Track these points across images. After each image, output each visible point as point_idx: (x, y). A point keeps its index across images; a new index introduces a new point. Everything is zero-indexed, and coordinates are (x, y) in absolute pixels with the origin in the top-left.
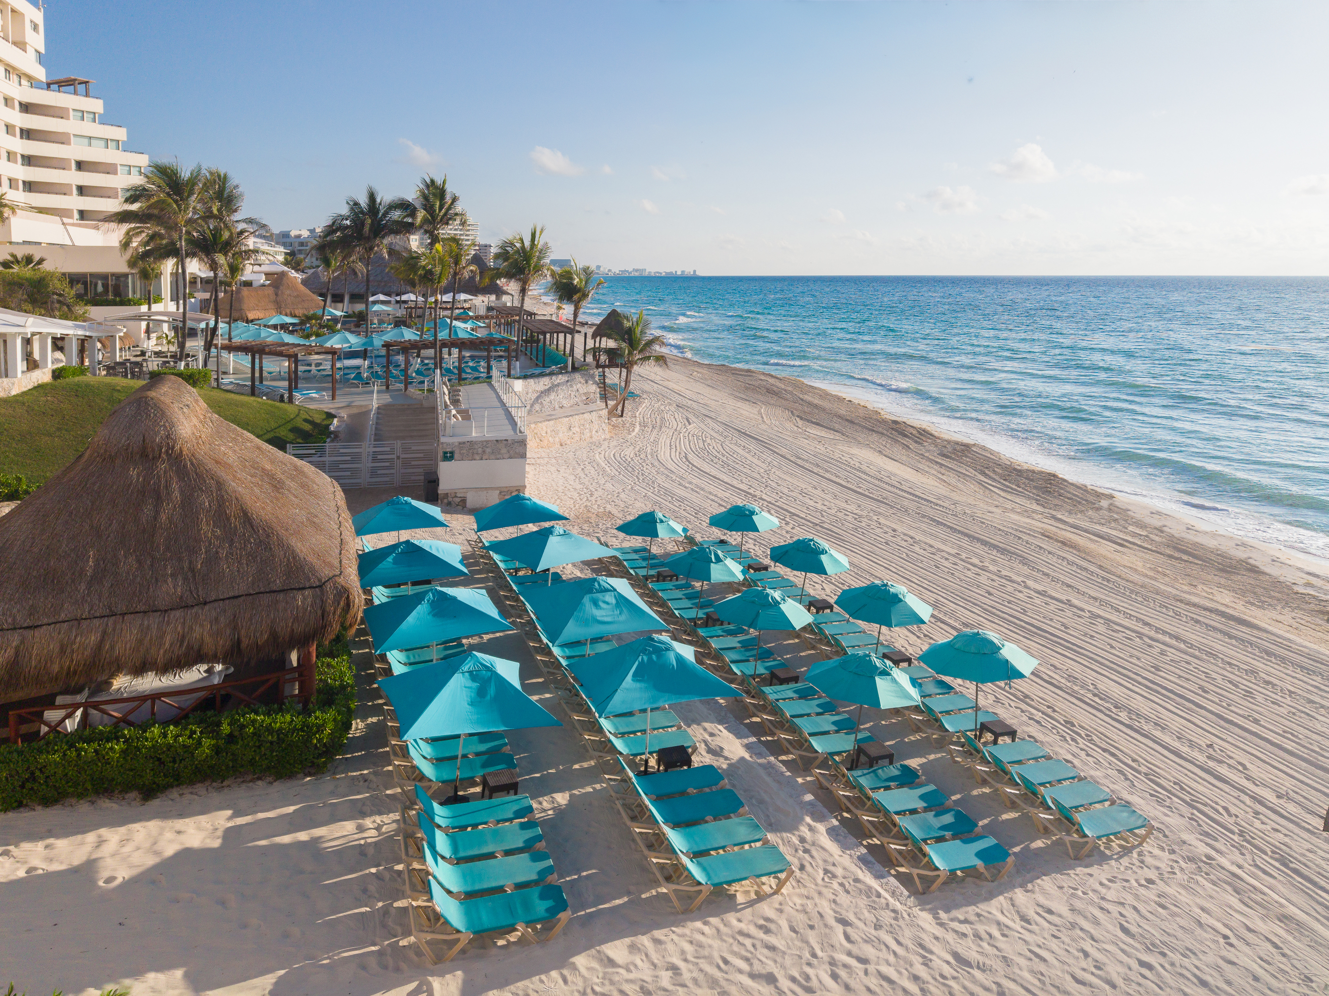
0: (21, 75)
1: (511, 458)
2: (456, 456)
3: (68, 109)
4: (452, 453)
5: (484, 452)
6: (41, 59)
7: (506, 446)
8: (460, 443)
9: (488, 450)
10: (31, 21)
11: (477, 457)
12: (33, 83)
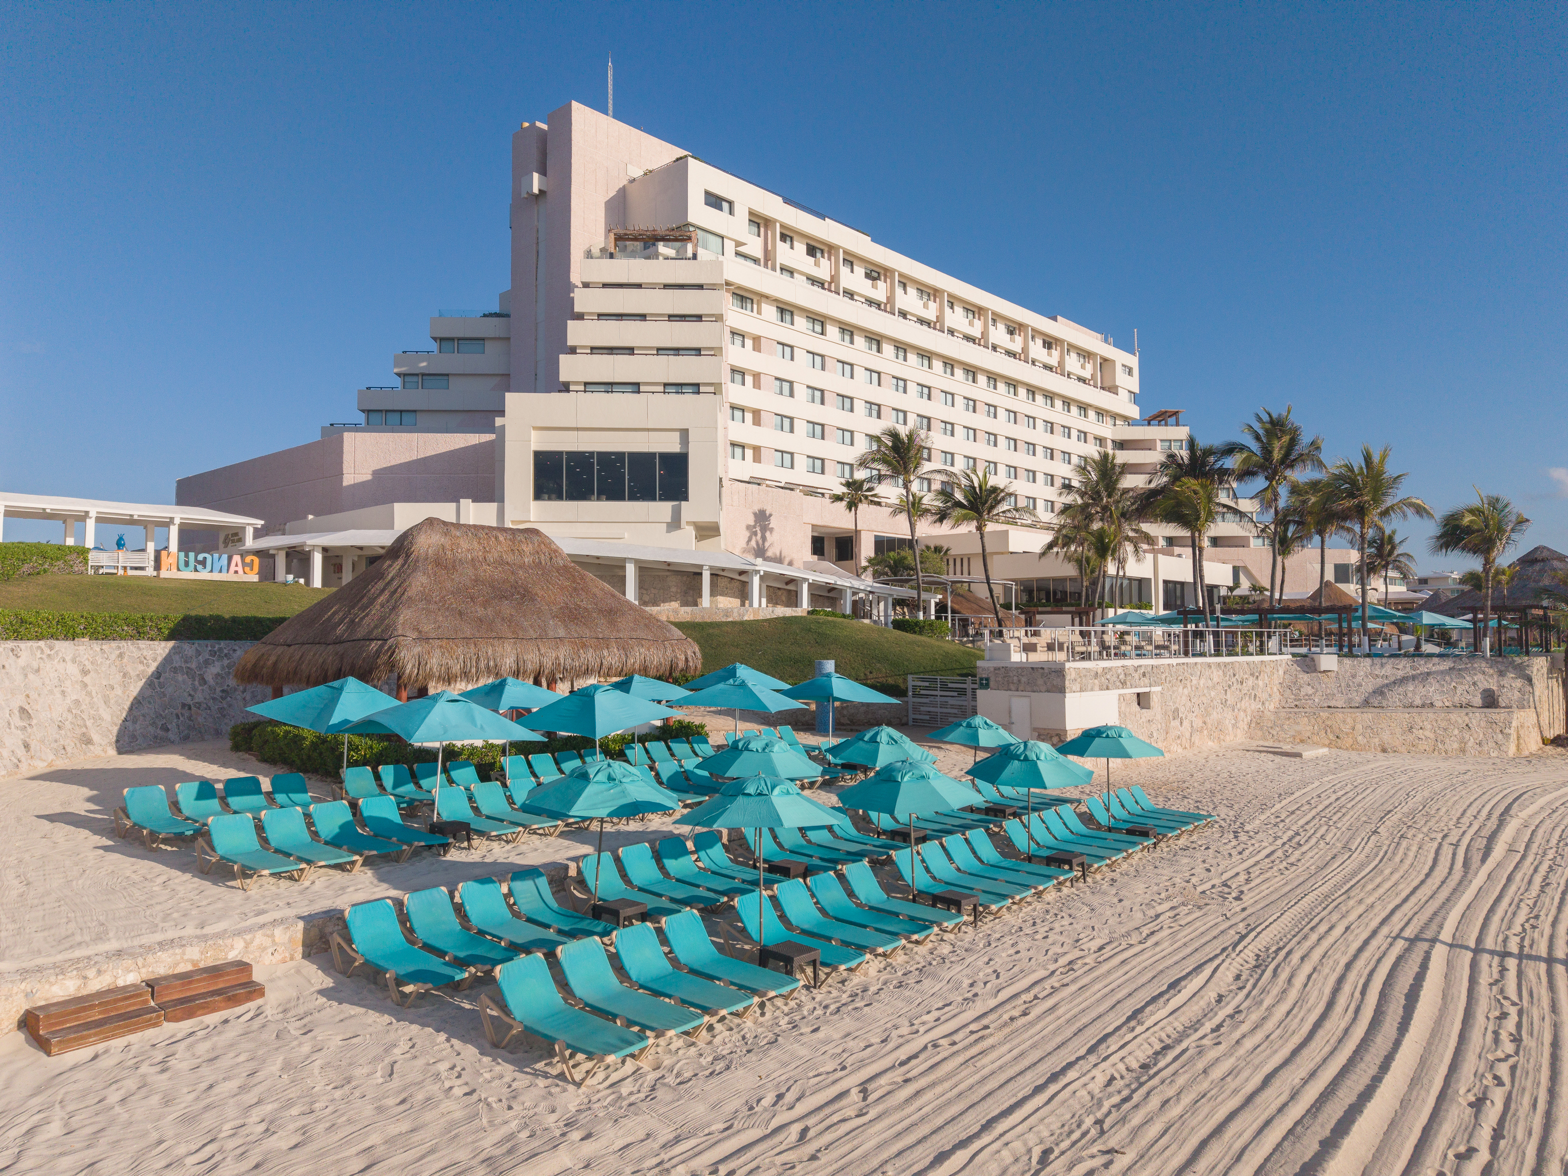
0: (1115, 416)
1: (1048, 691)
2: (992, 684)
3: (1155, 440)
4: (987, 679)
5: (1019, 681)
6: (1136, 398)
7: (1042, 675)
8: (995, 669)
9: (1024, 679)
10: (1123, 365)
11: (1012, 687)
12: (1128, 420)
